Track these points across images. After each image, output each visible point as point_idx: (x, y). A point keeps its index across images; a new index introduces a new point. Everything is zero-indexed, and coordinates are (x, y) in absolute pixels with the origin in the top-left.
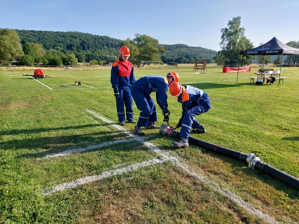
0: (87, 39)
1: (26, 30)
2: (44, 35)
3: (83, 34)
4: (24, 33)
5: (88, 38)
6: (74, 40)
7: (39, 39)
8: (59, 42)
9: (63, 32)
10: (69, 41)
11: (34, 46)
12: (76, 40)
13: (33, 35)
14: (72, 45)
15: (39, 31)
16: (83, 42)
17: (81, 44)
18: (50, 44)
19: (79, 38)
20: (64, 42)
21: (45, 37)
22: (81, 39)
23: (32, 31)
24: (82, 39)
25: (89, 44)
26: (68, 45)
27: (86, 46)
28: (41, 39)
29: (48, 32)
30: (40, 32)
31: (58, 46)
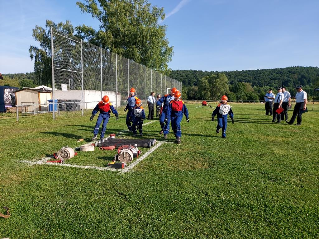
0: (308, 73)
1: (245, 70)
2: (260, 73)
3: (305, 69)
4: (242, 73)
5: (310, 72)
6: (292, 75)
7: (255, 77)
8: (274, 79)
9: (281, 69)
10: (285, 77)
11: (244, 85)
12: (294, 76)
13: (250, 74)
14: (289, 81)
15: (256, 70)
16: (303, 77)
17: (300, 79)
18: (265, 82)
19: (298, 73)
20: (279, 79)
21: (261, 75)
22: (300, 74)
23: (250, 71)
24: (302, 74)
25: (310, 78)
26: (284, 81)
27: (305, 80)
28: (257, 77)
29: (265, 70)
30: (258, 70)
31: (272, 83)
